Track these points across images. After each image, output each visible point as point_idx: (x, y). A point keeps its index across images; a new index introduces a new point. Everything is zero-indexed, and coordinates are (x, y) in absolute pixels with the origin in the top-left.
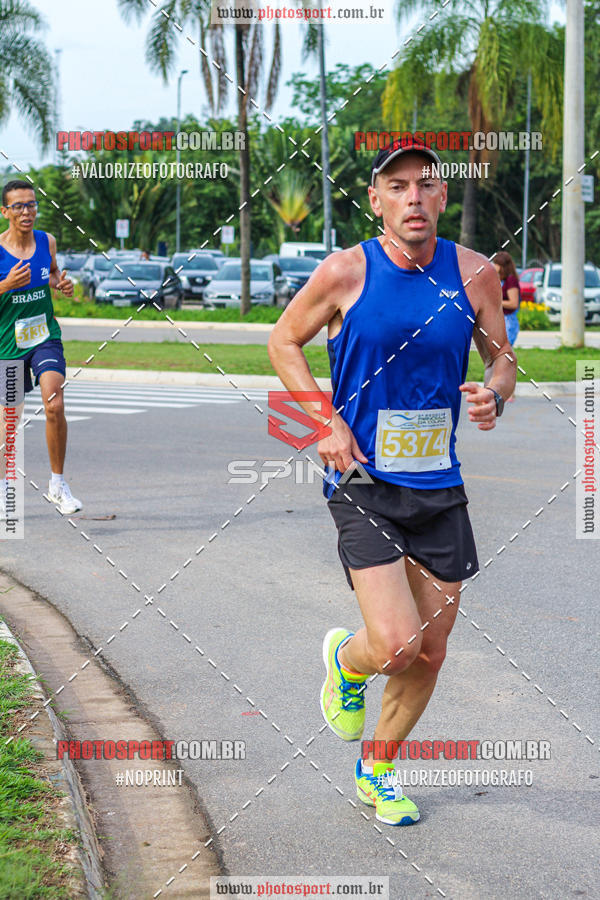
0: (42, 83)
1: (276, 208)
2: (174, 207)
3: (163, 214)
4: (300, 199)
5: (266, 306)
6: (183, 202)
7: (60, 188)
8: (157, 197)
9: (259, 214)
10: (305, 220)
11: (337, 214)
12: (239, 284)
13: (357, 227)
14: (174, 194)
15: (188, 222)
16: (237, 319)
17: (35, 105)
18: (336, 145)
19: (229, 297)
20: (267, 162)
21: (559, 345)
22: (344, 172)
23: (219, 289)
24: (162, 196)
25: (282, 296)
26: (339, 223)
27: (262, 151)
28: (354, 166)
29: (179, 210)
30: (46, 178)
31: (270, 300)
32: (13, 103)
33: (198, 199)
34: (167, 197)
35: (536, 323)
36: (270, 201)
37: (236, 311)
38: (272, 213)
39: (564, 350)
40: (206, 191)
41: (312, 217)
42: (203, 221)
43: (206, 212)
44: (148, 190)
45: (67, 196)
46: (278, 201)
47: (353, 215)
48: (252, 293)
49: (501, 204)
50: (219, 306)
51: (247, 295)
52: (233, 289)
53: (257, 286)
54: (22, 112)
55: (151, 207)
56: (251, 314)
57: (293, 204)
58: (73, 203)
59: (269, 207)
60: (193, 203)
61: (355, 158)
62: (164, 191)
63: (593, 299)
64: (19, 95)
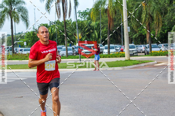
0: (26, 15)
1: (75, 37)
2: (56, 38)
3: (53, 39)
4: (80, 35)
5: (71, 55)
6: (57, 36)
7: (33, 35)
8: (52, 36)
9: (72, 38)
10: (81, 39)
11: (87, 37)
12: (65, 51)
13: (91, 39)
14: (55, 35)
15: (59, 40)
16: (65, 59)
17: (25, 19)
18: (86, 24)
19: (64, 54)
20: (73, 28)
21: (125, 60)
22: (88, 29)
23: (62, 53)
24: (53, 36)
25: (74, 53)
26: (88, 39)
27: (72, 26)
28: (90, 28)
29: (57, 38)
30: (31, 33)
31: (72, 54)
32: (20, 19)
33: (60, 36)
34: (54, 36)
35: (123, 56)
36: (74, 35)
37: (65, 57)
38: (75, 38)
39: (126, 60)
40: (62, 34)
41: (82, 38)
42: (62, 40)
43: (62, 38)
44: (50, 35)
45: (35, 37)
46: (76, 35)
47: (90, 37)
48: (68, 53)
49: (119, 34)
50: (62, 56)
51: (67, 53)
52: (65, 53)
53: (69, 52)
54: (22, 21)
55: (51, 38)
56: (68, 57)
57: (79, 36)
58: (36, 38)
59: (74, 37)
60: (59, 37)
61: (90, 26)
62: (54, 35)
63: (134, 51)
64: (22, 17)
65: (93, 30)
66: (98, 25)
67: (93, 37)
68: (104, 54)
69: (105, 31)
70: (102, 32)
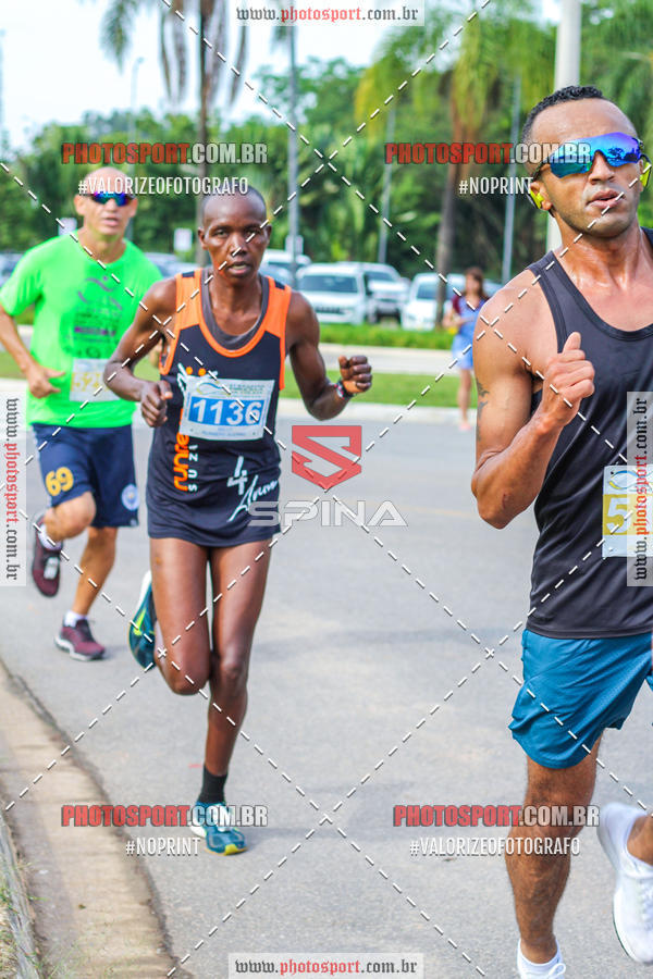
11: (305, 222)
13: (325, 234)
22: (312, 176)
26: (307, 231)
42: (156, 224)
43: (160, 214)
47: (321, 221)
49: (482, 216)
65: (338, 181)
66: (373, 159)
67: (336, 222)
68: (407, 324)
69: (407, 197)
70: (391, 201)
